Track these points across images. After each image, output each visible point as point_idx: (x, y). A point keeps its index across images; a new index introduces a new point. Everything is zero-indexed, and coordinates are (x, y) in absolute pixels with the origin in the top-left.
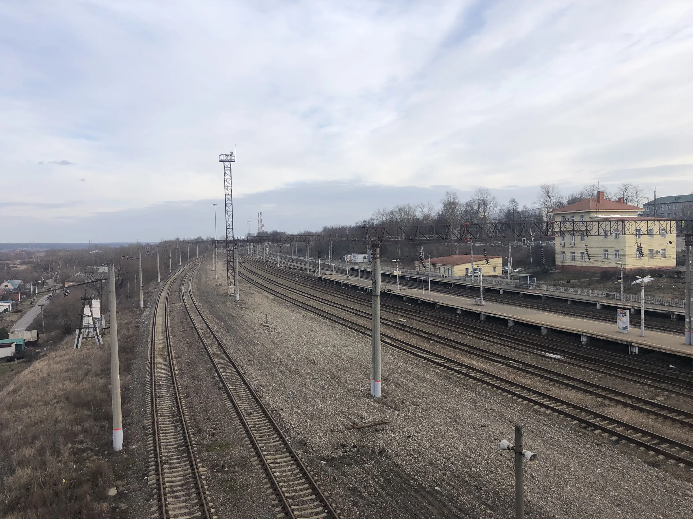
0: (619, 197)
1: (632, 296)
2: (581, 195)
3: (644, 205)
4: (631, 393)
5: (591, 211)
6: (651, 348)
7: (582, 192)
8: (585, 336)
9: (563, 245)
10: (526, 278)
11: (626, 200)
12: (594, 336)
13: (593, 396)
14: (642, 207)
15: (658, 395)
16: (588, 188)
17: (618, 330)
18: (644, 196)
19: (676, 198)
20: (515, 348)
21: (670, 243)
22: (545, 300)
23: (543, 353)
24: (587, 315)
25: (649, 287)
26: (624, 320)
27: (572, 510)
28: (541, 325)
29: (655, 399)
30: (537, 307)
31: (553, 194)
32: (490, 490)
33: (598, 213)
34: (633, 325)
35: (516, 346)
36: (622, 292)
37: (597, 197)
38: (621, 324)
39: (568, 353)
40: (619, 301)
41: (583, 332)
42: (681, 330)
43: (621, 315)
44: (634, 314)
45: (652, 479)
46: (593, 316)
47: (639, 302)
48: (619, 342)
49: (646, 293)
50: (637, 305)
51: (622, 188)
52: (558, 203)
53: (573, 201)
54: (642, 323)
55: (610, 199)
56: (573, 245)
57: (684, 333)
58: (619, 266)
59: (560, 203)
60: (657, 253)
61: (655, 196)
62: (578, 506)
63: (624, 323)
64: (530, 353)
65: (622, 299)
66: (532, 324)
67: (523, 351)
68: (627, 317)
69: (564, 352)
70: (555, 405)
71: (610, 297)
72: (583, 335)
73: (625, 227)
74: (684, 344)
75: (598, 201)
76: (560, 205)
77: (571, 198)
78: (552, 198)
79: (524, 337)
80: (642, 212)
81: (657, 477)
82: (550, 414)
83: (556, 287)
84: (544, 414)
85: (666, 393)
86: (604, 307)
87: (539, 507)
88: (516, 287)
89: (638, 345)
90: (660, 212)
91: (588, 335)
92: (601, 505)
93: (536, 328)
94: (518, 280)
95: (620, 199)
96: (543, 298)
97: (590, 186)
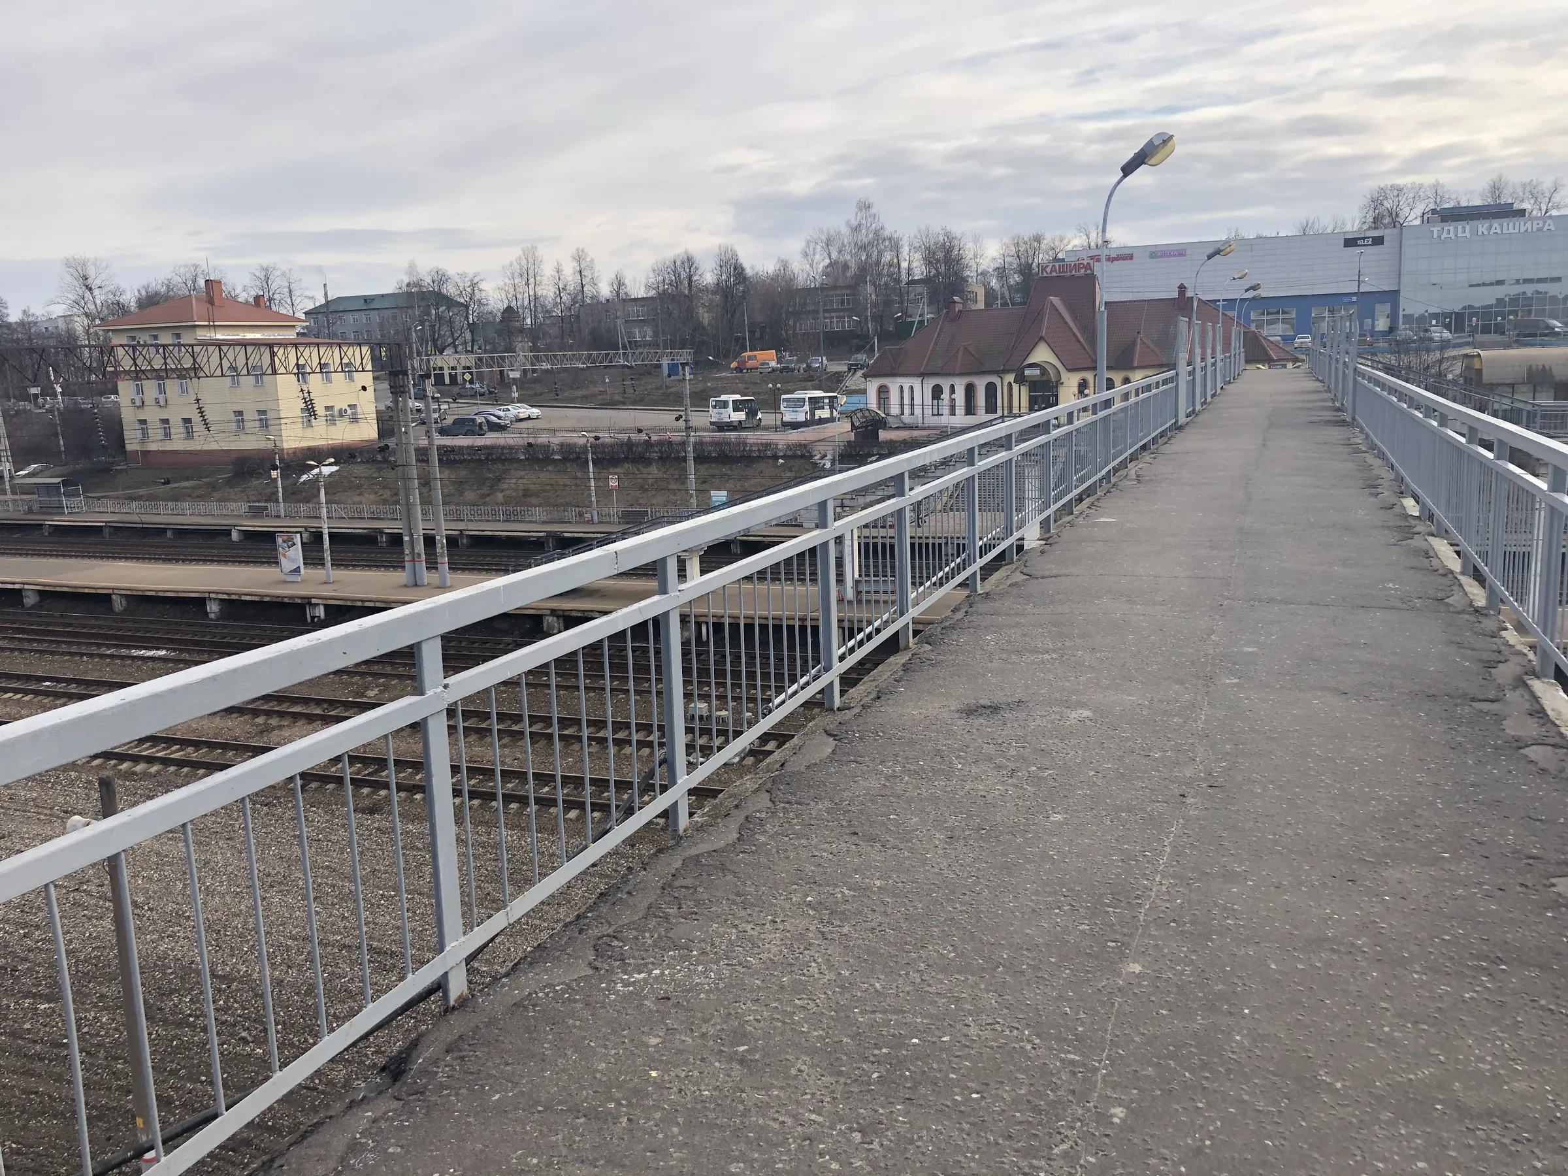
0: (253, 293)
1: (303, 507)
2: (168, 286)
3: (305, 313)
4: (318, 695)
5: (197, 323)
6: (349, 604)
7: (169, 280)
8: (215, 599)
9: (138, 403)
10: (56, 487)
11: (270, 300)
12: (234, 597)
13: (246, 717)
14: (303, 317)
15: (367, 688)
16: (182, 271)
17: (283, 577)
18: (305, 295)
19: (367, 300)
20: (52, 653)
21: (364, 388)
22: (110, 534)
23: (124, 652)
24: (212, 556)
25: (333, 484)
26: (293, 556)
27: (228, 938)
28: (110, 592)
29: (363, 695)
30: (94, 552)
31: (98, 282)
32: (40, 963)
33: (212, 329)
34: (310, 564)
35: (53, 647)
36: (281, 500)
37: (208, 293)
38: (287, 565)
39: (180, 642)
40: (278, 520)
41: (210, 593)
42: (398, 562)
43: (285, 545)
44: (310, 543)
45: (370, 835)
46: (226, 557)
47: (316, 518)
48: (286, 600)
49: (329, 497)
50: (314, 523)
51: (258, 274)
52: (113, 304)
53: (150, 301)
54: (327, 555)
55: (234, 299)
56: (162, 403)
57: (403, 567)
58: (270, 445)
59: (118, 303)
60: (342, 414)
61: (326, 294)
62: (239, 926)
63: (293, 561)
64: (91, 655)
65: (283, 515)
66: (86, 591)
67: (72, 654)
68: (297, 549)
69: (172, 641)
70: (168, 751)
71: (257, 512)
72: (210, 599)
73: (276, 358)
74: (405, 586)
75: (211, 301)
76: (119, 309)
77: (144, 293)
78: (96, 292)
79: (70, 625)
80: (303, 328)
81: (378, 829)
82: (158, 772)
83: (135, 504)
84: (145, 775)
85: (381, 680)
86: (250, 536)
87: (159, 957)
88: (30, 511)
89: (324, 602)
90: (339, 329)
91: (220, 596)
92: (285, 909)
93: (99, 600)
94: (33, 493)
95: (257, 298)
96: (106, 531)
97: (185, 266)
